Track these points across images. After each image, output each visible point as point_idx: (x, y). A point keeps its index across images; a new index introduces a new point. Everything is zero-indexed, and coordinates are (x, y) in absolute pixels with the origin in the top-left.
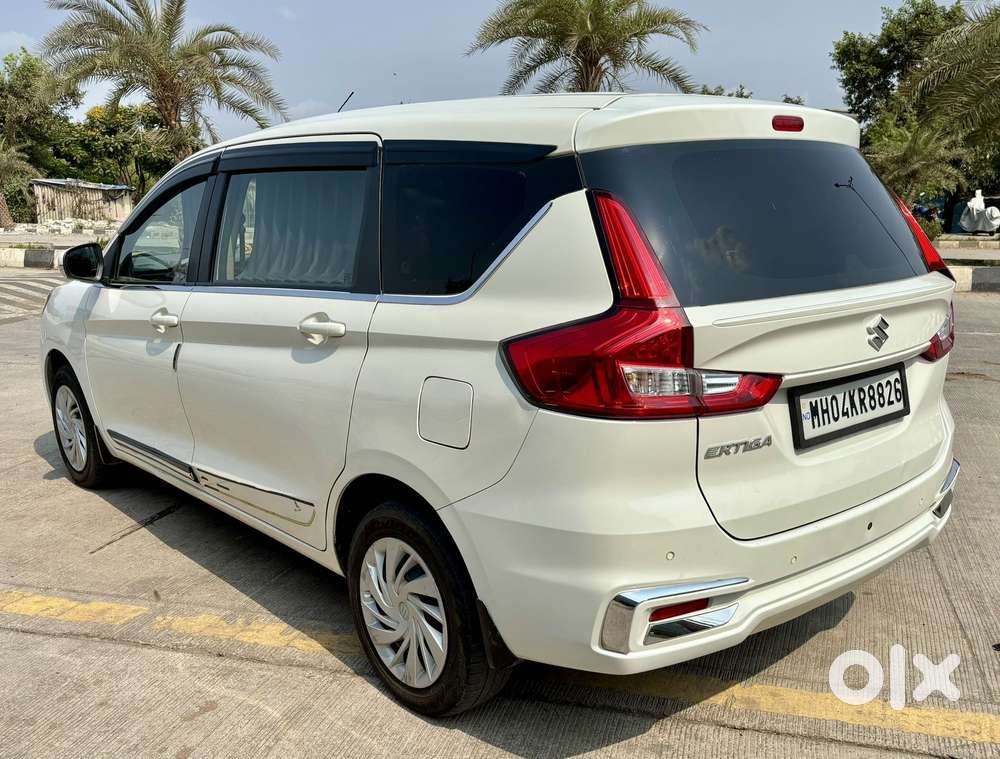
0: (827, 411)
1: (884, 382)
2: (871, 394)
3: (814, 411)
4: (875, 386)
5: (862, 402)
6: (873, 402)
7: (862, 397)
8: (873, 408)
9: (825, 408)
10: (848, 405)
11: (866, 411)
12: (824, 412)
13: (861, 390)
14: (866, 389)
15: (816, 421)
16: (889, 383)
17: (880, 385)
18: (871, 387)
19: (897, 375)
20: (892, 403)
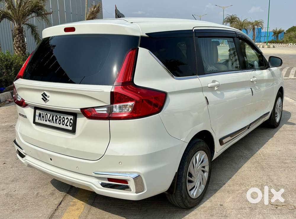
0: (43, 117)
1: (66, 117)
2: (60, 119)
3: (40, 115)
4: (62, 117)
5: (56, 120)
6: (60, 122)
7: (56, 118)
8: (60, 124)
9: (43, 116)
10: (51, 118)
11: (57, 123)
12: (42, 117)
13: (56, 116)
14: (58, 117)
15: (40, 118)
16: (67, 118)
17: (64, 118)
18: (60, 117)
19: (72, 117)
20: (67, 126)
